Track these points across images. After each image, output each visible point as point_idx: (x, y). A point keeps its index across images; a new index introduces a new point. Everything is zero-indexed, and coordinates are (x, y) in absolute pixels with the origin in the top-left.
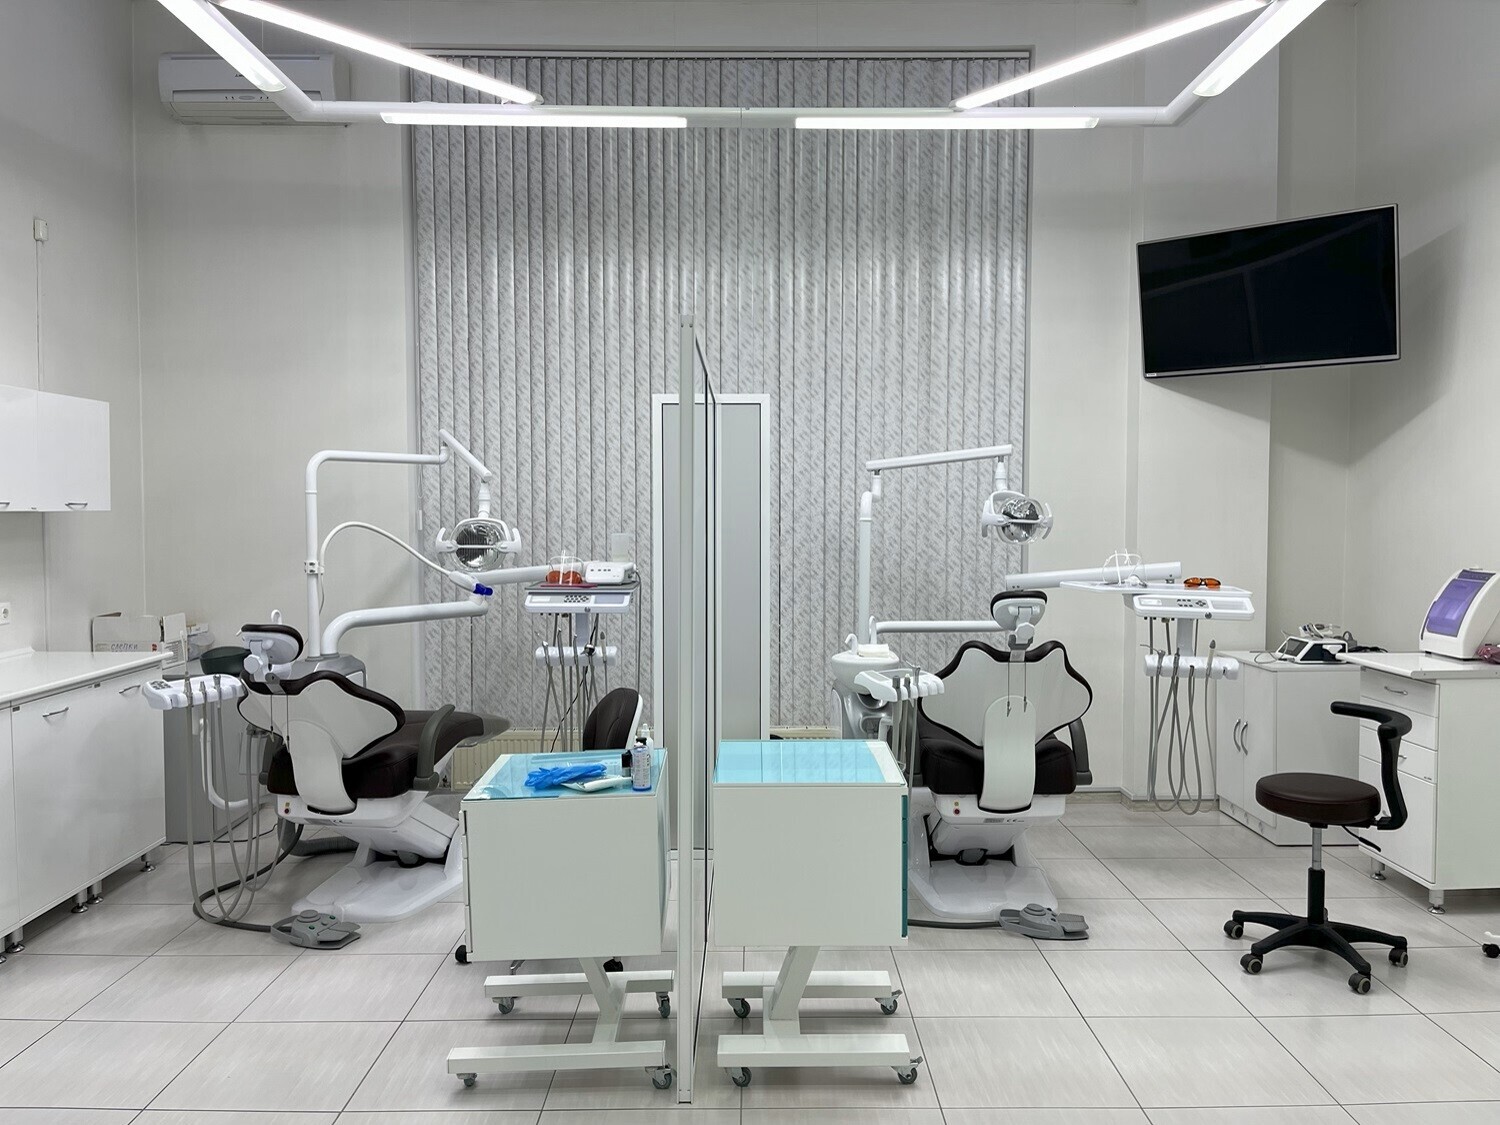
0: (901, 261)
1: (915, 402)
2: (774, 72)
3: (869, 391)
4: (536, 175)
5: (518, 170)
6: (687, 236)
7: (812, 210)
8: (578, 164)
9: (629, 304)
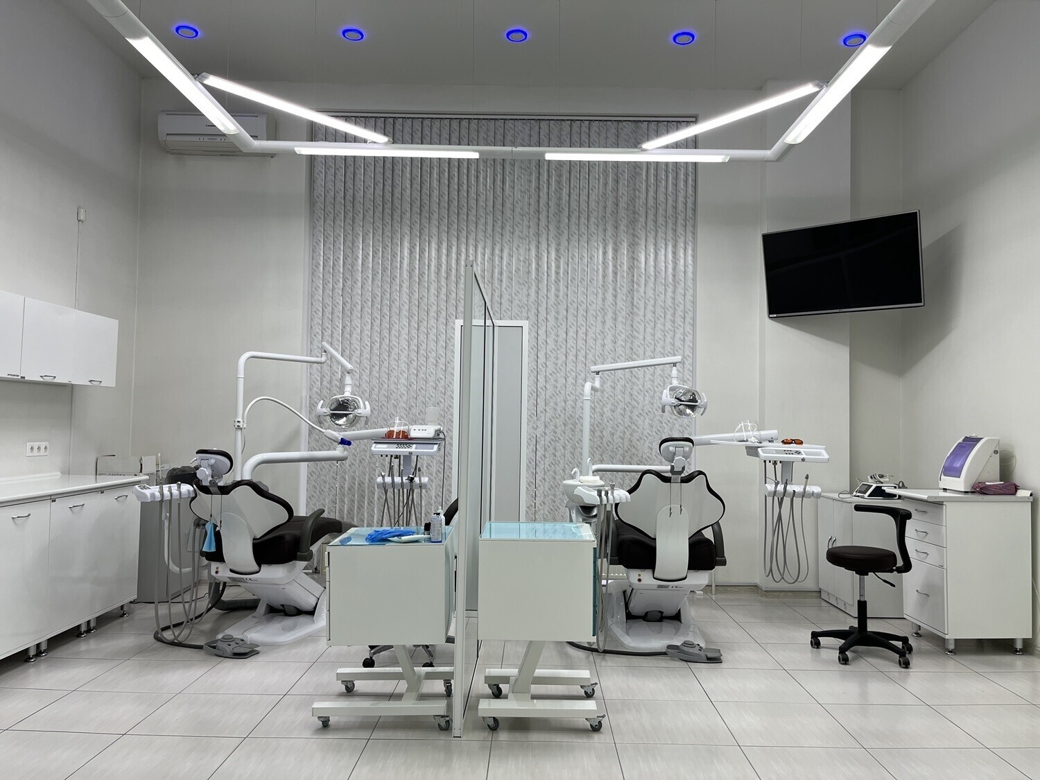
0: (615, 244)
1: (624, 331)
2: (537, 128)
3: (594, 324)
4: (388, 188)
5: (377, 185)
6: (481, 227)
7: (560, 211)
8: (414, 181)
9: (444, 267)
